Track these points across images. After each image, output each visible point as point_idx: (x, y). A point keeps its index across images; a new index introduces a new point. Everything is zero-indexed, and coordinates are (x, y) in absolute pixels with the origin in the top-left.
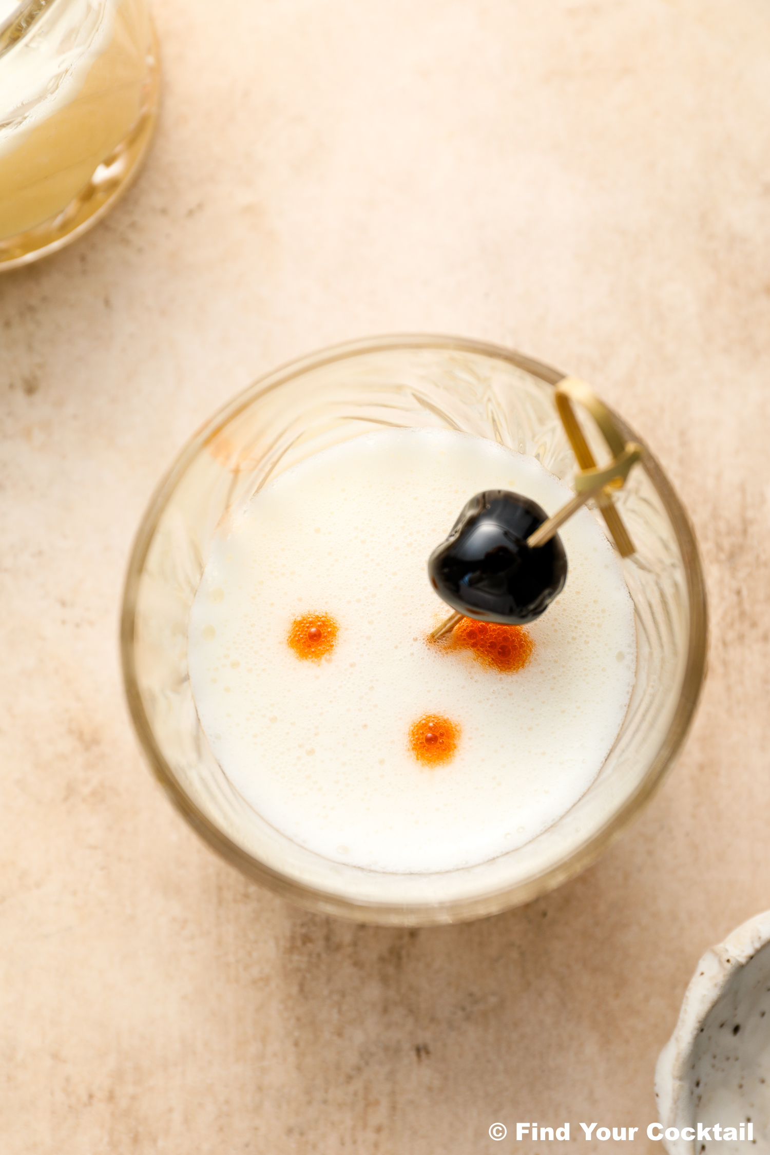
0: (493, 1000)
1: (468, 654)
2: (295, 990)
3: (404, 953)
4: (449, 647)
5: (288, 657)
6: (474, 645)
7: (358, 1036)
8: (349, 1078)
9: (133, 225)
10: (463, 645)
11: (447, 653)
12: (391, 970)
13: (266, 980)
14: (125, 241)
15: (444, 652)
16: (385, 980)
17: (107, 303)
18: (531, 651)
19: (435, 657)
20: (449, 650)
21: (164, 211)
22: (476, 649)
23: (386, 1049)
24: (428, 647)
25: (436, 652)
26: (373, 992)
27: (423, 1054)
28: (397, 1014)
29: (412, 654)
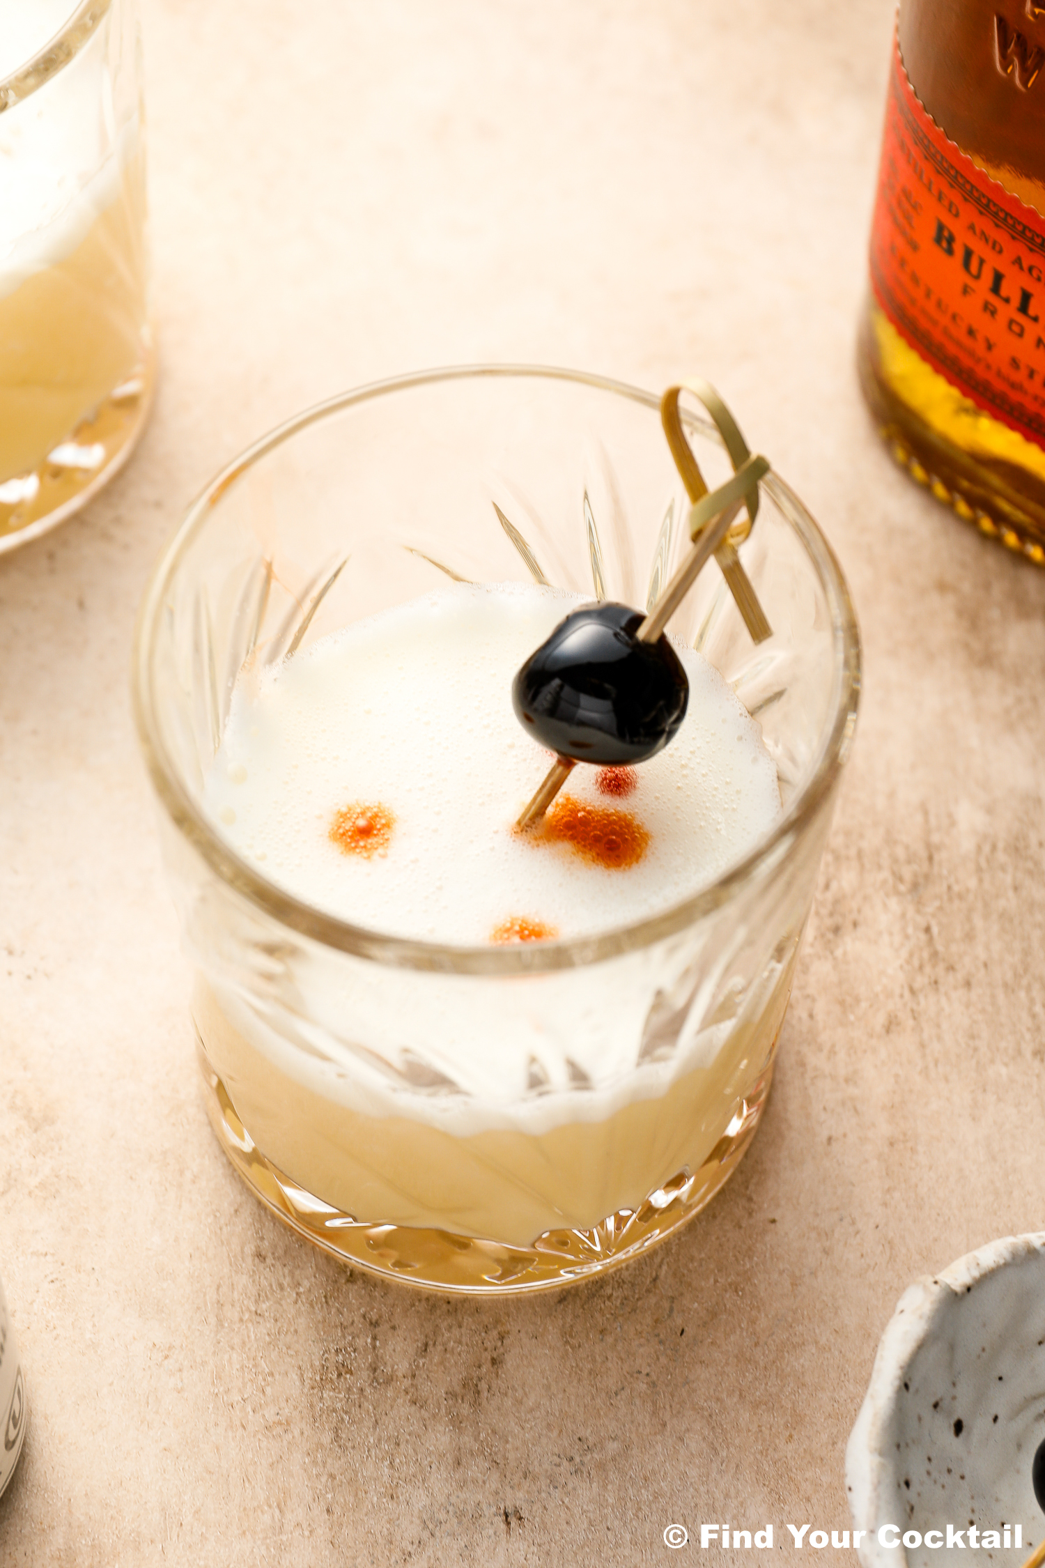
0: (613, 1447)
1: (566, 847)
2: (327, 1438)
3: (483, 1386)
4: (541, 838)
5: (333, 853)
6: (573, 838)
7: (420, 1499)
8: (407, 1556)
9: (118, 520)
10: (559, 837)
11: (538, 846)
12: (465, 1409)
13: (287, 1425)
14: (106, 537)
15: (533, 842)
16: (456, 1422)
18: (647, 844)
19: (522, 850)
20: (541, 842)
21: (158, 505)
22: (576, 841)
23: (460, 1515)
24: (513, 838)
25: (524, 845)
26: (440, 1438)
27: (514, 1522)
28: (476, 1468)
29: (493, 849)
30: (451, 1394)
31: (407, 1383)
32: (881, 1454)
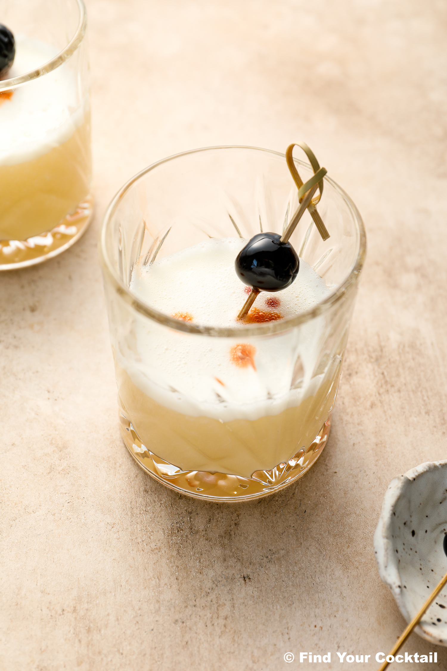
0: (282, 552)
2: (175, 553)
7: (211, 573)
8: (208, 594)
10: (253, 321)
12: (226, 541)
13: (159, 549)
16: (223, 546)
17: (70, 278)
20: (247, 322)
23: (227, 578)
26: (218, 552)
27: (247, 580)
28: (231, 562)
30: (221, 536)
31: (204, 533)
32: (387, 538)
